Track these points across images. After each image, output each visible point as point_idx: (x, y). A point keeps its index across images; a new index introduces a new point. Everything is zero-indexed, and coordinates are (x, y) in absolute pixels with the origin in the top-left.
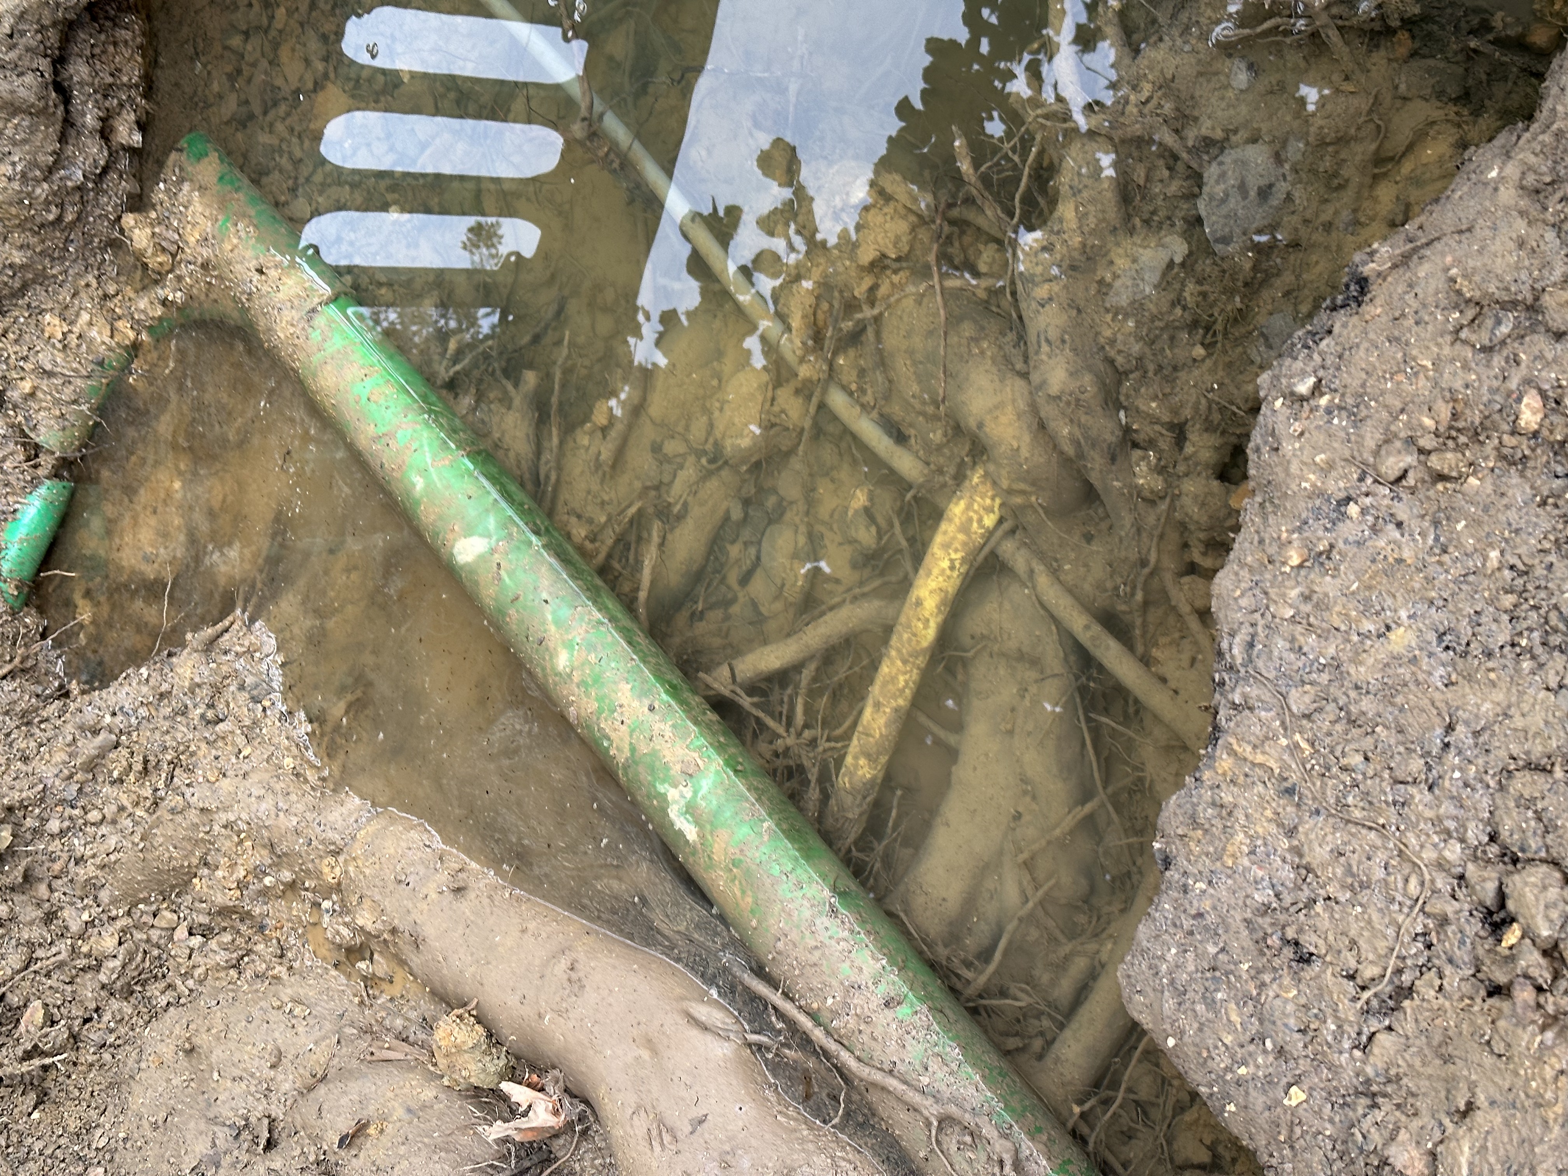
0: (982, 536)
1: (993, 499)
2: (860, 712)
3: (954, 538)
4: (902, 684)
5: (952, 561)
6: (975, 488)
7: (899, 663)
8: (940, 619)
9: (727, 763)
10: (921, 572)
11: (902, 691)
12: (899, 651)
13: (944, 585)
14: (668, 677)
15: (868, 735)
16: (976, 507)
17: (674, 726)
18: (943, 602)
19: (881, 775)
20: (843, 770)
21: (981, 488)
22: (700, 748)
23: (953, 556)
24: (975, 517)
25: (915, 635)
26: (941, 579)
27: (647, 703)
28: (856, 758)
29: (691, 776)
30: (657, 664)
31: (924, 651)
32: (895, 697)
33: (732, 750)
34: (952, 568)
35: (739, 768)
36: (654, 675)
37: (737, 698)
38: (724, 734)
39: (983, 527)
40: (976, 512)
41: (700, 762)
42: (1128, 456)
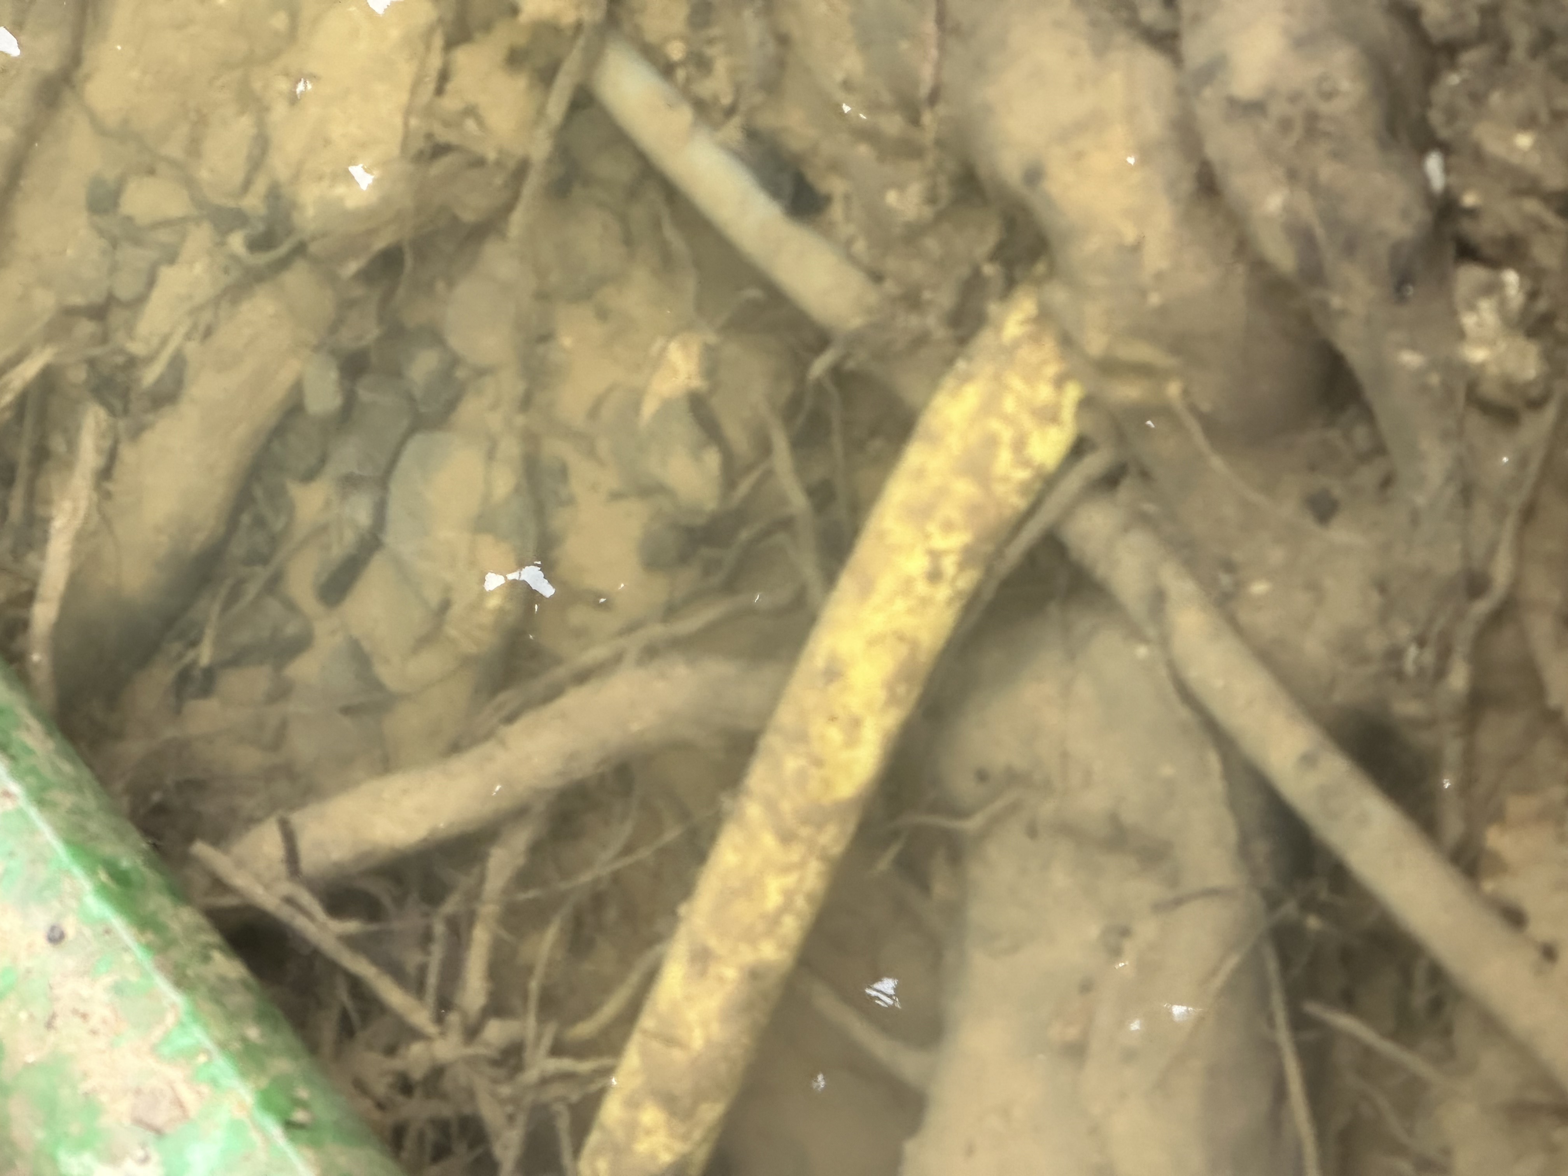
0: (1024, 488)
1: (1059, 382)
2: (651, 977)
3: (942, 492)
4: (773, 899)
5: (935, 555)
6: (1009, 351)
7: (769, 840)
8: (892, 719)
9: (267, 1102)
10: (846, 583)
11: (774, 920)
12: (771, 806)
13: (908, 623)
14: (110, 848)
15: (670, 1041)
16: (1009, 405)
17: (118, 989)
18: (904, 674)
19: (701, 1155)
20: (594, 1139)
21: (1027, 354)
22: (188, 1055)
23: (940, 542)
24: (1006, 435)
25: (818, 762)
26: (900, 605)
27: (42, 920)
28: (633, 1104)
29: (159, 1132)
30: (77, 811)
31: (840, 809)
32: (750, 937)
33: (283, 1065)
34: (934, 576)
35: (300, 1116)
36: (69, 843)
37: (300, 922)
38: (261, 1017)
39: (1026, 463)
40: (1008, 419)
41: (187, 1096)
42: (1444, 282)
